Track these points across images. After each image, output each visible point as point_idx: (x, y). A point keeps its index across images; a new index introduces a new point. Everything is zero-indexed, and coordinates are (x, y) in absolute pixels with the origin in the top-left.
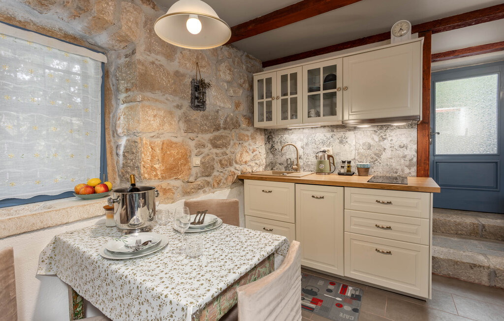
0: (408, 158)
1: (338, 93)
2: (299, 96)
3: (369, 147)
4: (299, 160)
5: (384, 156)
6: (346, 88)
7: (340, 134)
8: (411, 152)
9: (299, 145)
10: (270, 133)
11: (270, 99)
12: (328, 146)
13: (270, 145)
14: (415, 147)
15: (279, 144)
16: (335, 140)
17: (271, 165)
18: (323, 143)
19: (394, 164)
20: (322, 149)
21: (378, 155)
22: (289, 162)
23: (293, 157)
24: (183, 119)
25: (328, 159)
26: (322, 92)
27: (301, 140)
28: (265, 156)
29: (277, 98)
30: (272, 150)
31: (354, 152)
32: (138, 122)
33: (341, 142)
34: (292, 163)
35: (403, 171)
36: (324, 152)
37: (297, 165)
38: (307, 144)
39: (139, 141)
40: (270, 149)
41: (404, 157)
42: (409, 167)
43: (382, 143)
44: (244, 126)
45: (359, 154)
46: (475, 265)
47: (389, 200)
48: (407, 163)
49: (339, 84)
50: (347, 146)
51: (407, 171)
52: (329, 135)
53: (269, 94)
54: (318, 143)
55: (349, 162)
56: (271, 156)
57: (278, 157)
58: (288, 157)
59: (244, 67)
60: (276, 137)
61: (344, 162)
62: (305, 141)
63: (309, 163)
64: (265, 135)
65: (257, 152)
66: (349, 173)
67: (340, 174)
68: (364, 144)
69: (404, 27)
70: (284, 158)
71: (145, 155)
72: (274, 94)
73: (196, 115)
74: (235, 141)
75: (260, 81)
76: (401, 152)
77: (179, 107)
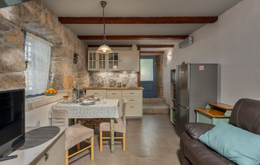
0: (136, 81)
1: (118, 61)
2: (106, 61)
3: (126, 78)
4: (104, 83)
5: (130, 81)
6: (121, 61)
7: (117, 74)
8: (136, 80)
9: (103, 77)
10: (91, 72)
11: (95, 61)
12: (113, 78)
13: (91, 77)
14: (137, 78)
15: (95, 77)
16: (115, 76)
17: (92, 85)
18: (112, 77)
19: (132, 83)
20: (111, 79)
21: (128, 81)
22: (99, 84)
23: (101, 81)
24: (72, 67)
25: (114, 82)
26: (113, 61)
27: (104, 75)
28: (89, 81)
29: (98, 61)
30: (92, 79)
31: (121, 80)
32: (63, 68)
33: (117, 77)
34: (100, 84)
35: (134, 85)
36: (112, 80)
37: (103, 84)
38: (106, 77)
39: (62, 75)
40: (91, 79)
41: (135, 81)
42: (136, 84)
43: (129, 77)
44: (84, 70)
45: (123, 80)
46: (150, 109)
47: (133, 93)
48: (135, 83)
49: (119, 59)
50: (119, 78)
51: (135, 85)
52: (113, 74)
53: (95, 59)
54: (110, 77)
55: (120, 83)
56: (92, 81)
57: (95, 81)
58: (99, 82)
59: (84, 47)
60: (94, 74)
61: (118, 83)
62: (105, 76)
63: (107, 84)
64: (89, 73)
65: (87, 80)
66: (120, 87)
67: (118, 87)
68: (124, 77)
69: (135, 46)
70: (97, 82)
71: (65, 80)
72: (96, 59)
73: (75, 65)
74: (82, 75)
75: (91, 54)
76: (134, 80)
77: (71, 63)
